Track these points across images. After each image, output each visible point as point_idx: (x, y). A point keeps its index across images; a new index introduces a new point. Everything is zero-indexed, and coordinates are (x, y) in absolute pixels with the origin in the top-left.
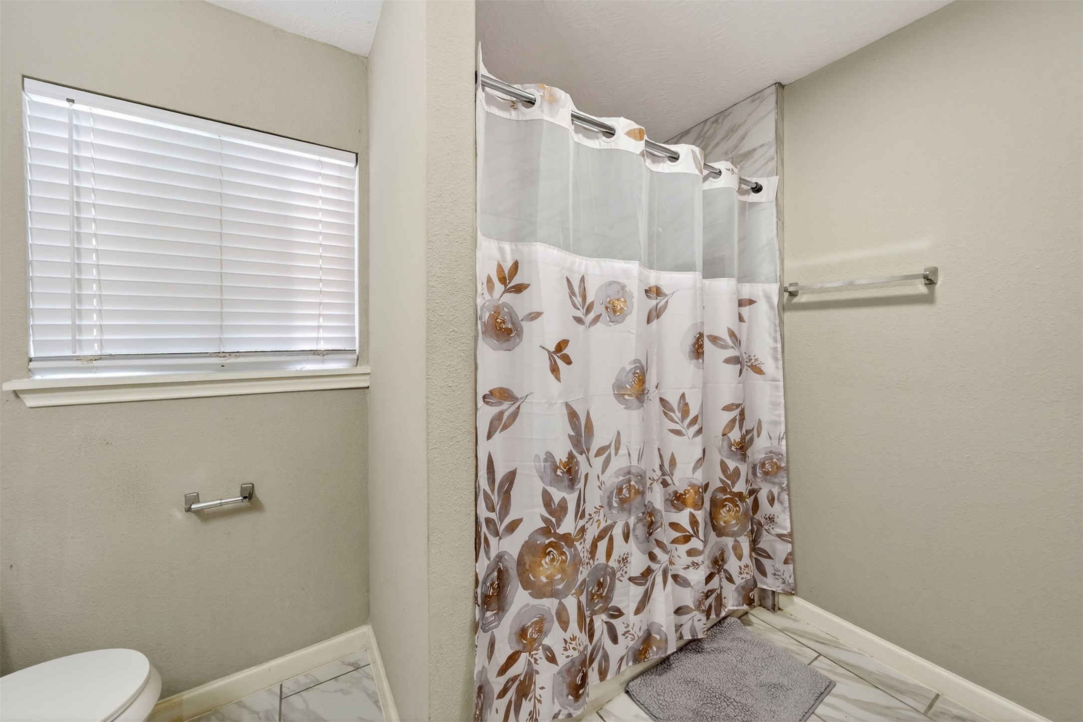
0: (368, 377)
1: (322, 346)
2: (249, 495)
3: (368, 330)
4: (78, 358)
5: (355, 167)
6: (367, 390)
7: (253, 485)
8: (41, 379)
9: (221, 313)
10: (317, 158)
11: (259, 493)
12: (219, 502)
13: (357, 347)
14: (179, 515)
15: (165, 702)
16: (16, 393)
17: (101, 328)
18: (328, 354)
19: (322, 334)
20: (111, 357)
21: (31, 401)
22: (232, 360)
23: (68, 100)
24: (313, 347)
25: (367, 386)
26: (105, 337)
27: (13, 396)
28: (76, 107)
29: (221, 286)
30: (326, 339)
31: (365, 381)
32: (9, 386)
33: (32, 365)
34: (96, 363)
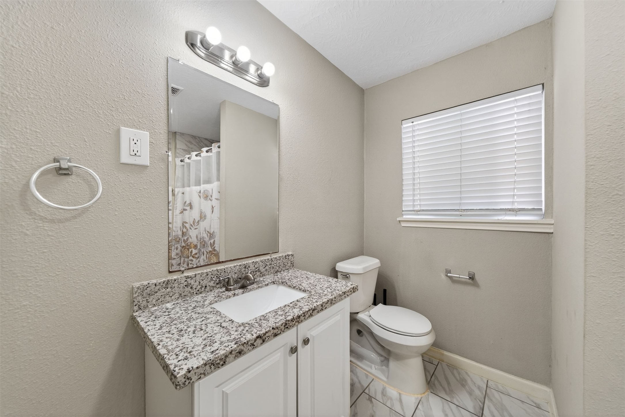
0: (552, 226)
1: (516, 206)
2: (472, 278)
3: (553, 196)
4: (414, 211)
5: (542, 92)
6: (551, 235)
7: (474, 273)
8: (406, 217)
9: (461, 191)
10: (513, 99)
11: (477, 277)
12: (459, 276)
13: (543, 208)
14: (443, 276)
15: (438, 350)
16: (400, 221)
17: (420, 199)
18: (519, 211)
19: (516, 199)
20: (423, 210)
21: (403, 224)
22: (465, 213)
23: (412, 122)
24: (510, 207)
25: (552, 232)
26: (421, 203)
27: (399, 222)
28: (414, 123)
29: (461, 179)
30: (519, 202)
31: (550, 228)
32: (398, 219)
33: (403, 213)
34: (419, 213)
